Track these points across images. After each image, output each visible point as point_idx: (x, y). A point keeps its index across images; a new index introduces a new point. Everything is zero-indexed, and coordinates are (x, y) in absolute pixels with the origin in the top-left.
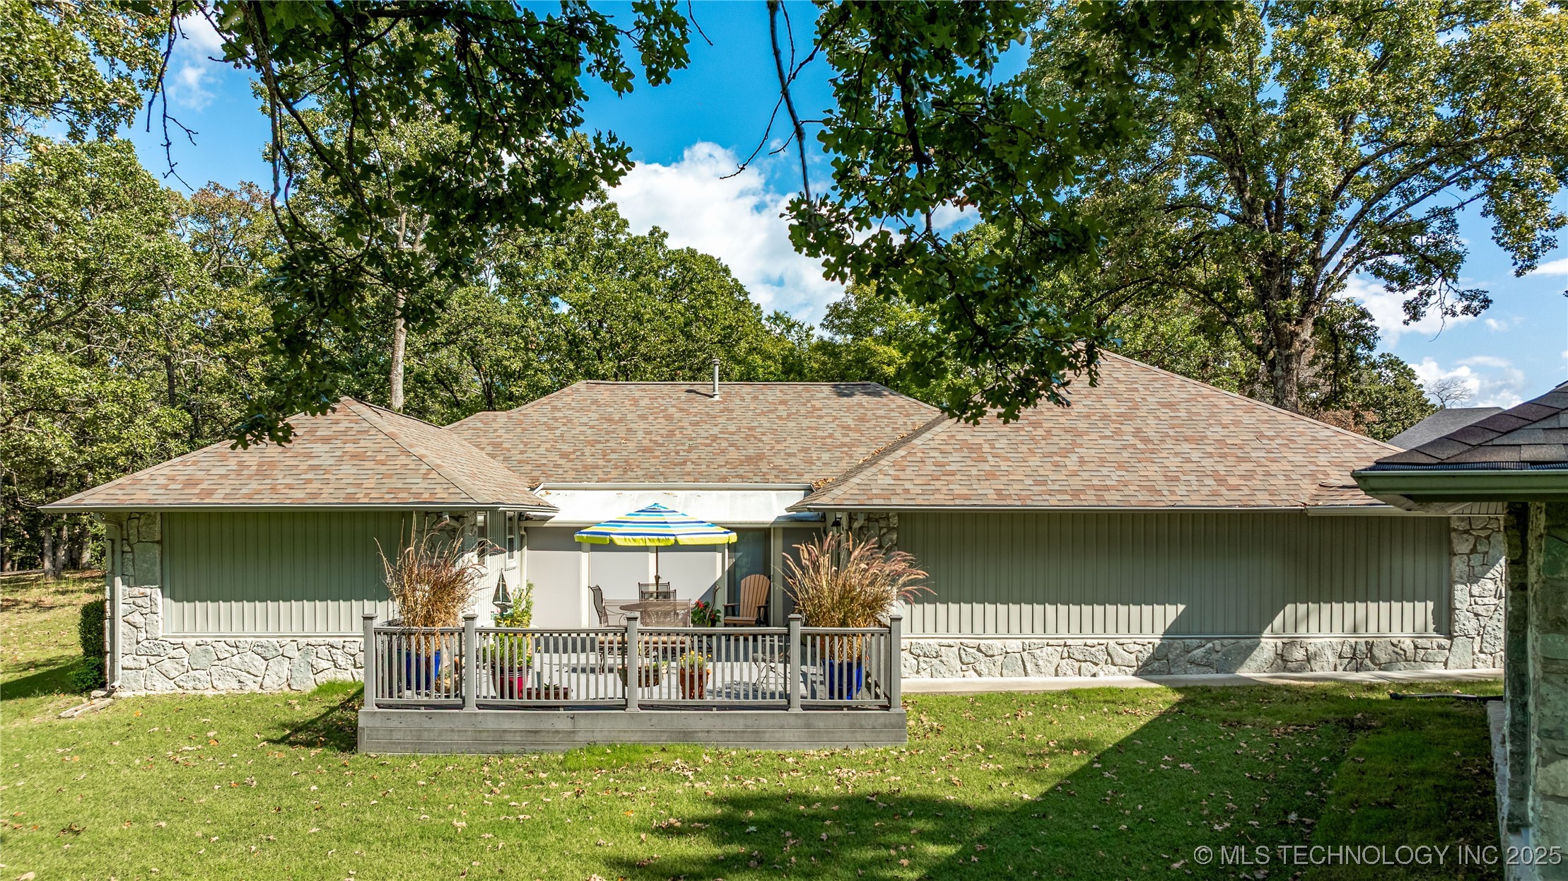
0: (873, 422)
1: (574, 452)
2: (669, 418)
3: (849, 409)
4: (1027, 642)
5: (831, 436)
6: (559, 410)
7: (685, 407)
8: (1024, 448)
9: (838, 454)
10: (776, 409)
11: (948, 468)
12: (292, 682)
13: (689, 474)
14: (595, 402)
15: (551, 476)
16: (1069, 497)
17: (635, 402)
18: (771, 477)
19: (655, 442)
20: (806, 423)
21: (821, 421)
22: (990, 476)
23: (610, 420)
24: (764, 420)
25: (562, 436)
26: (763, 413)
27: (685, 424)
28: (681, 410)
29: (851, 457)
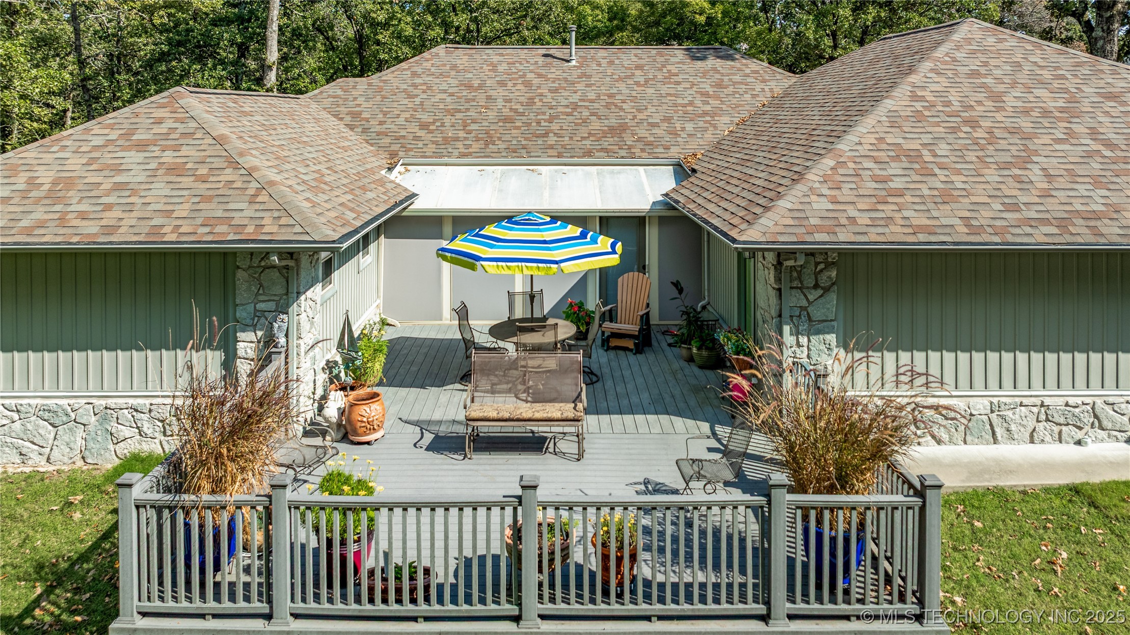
0: (731, 89)
1: (434, 123)
2: (528, 84)
3: (705, 74)
4: (995, 400)
5: (691, 103)
6: (419, 76)
7: (543, 72)
8: (971, 156)
9: (701, 124)
10: (633, 75)
11: (892, 185)
12: (87, 453)
13: (551, 147)
14: (454, 67)
15: (411, 150)
16: (1055, 230)
17: (494, 67)
18: (637, 151)
19: (516, 111)
20: (664, 89)
21: (680, 88)
22: (946, 197)
23: (469, 87)
24: (622, 86)
25: (422, 104)
26: (620, 79)
27: (544, 91)
28: (540, 76)
29: (715, 127)
